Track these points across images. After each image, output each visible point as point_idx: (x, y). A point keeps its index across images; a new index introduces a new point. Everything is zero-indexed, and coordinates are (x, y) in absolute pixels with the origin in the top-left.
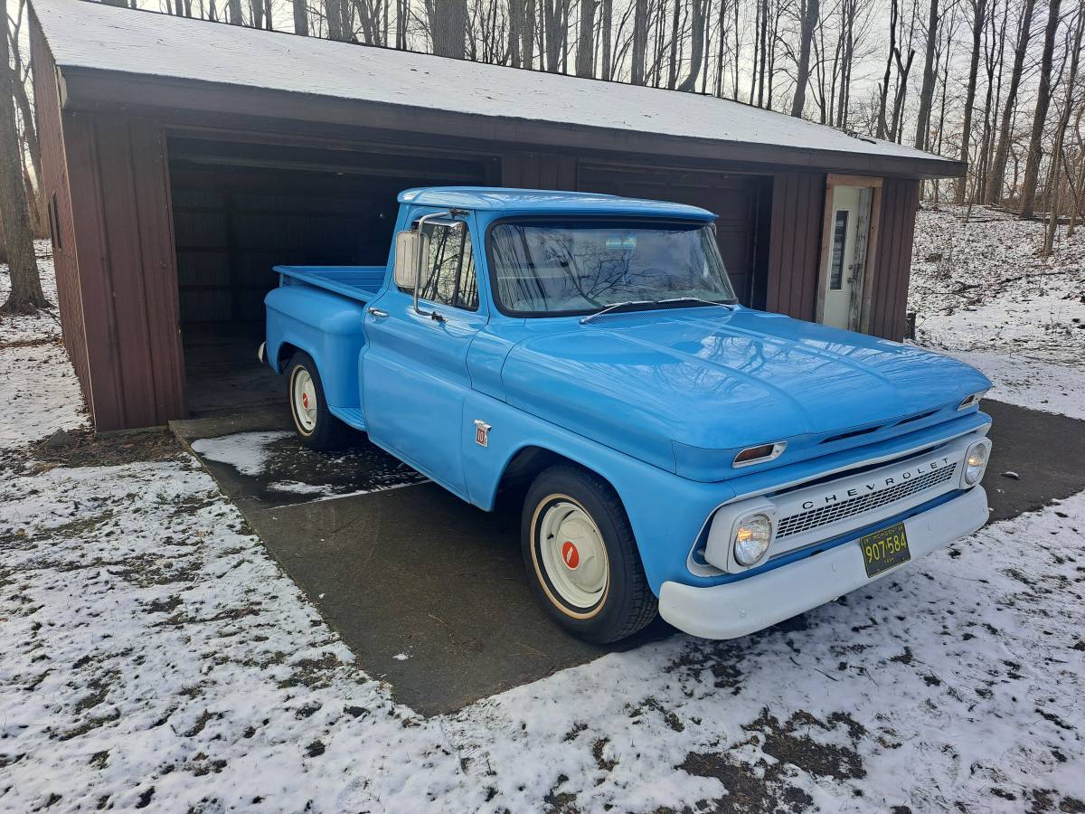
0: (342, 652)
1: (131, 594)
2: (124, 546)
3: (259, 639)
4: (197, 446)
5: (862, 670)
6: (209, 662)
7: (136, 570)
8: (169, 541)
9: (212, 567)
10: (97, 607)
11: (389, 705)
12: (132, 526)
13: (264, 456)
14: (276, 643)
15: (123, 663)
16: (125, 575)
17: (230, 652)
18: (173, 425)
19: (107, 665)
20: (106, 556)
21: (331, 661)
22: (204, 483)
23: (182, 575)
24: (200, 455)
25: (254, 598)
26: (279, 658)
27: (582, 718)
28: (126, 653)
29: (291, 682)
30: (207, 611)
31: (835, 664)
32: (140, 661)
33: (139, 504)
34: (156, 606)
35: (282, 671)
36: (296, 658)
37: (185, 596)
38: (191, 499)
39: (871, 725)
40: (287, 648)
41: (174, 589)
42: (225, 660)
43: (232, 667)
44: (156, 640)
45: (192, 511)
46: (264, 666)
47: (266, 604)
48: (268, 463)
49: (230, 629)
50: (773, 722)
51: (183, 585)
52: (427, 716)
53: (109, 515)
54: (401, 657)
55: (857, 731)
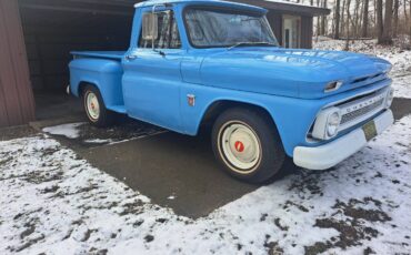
0: (145, 199)
1: (33, 187)
2: (23, 169)
3: (102, 198)
4: (45, 130)
5: (366, 182)
6: (82, 210)
7: (32, 177)
8: (44, 165)
9: (69, 173)
10: (18, 193)
11: (176, 217)
12: (24, 161)
13: (77, 131)
14: (111, 198)
15: (39, 215)
16: (28, 180)
17: (91, 204)
18: (31, 124)
19: (31, 216)
20: (15, 174)
21: (140, 203)
22: (53, 143)
23: (55, 178)
24: (47, 133)
25: (93, 183)
26: (115, 204)
27: (264, 212)
28: (39, 210)
29: (125, 213)
30: (73, 190)
31: (354, 180)
32: (47, 212)
33: (24, 153)
34: (47, 191)
35: (119, 209)
36: (123, 203)
37: (60, 185)
38: (49, 149)
39: (382, 201)
40: (118, 200)
41: (54, 183)
42: (89, 208)
43: (94, 210)
44: (52, 203)
45: (51, 154)
46: (109, 208)
47: (100, 184)
48: (80, 133)
49: (87, 195)
50: (343, 204)
51: (57, 181)
52: (195, 219)
53: (12, 158)
54: (172, 198)
55: (378, 203)
